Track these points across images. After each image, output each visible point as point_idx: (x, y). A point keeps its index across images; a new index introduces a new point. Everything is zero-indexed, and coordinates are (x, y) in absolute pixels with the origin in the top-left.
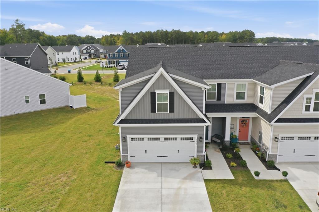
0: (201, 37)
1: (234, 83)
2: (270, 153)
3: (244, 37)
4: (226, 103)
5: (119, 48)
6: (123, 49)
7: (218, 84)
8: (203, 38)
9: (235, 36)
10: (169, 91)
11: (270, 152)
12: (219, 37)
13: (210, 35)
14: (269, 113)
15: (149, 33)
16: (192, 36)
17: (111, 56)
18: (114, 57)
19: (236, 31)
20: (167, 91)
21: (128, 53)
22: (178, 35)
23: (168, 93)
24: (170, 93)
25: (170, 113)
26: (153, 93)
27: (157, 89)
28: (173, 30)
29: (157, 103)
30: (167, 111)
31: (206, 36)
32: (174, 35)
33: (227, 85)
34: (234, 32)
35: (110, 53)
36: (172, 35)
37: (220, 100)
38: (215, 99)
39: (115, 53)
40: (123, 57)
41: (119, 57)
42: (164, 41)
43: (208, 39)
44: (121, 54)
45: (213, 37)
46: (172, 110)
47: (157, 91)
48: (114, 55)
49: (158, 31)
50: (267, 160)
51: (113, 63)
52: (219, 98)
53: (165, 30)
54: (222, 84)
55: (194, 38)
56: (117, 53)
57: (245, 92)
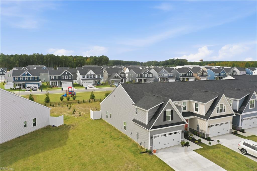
0: (71, 60)
1: (182, 102)
3: (102, 61)
5: (24, 73)
6: (28, 74)
8: (73, 61)
9: (96, 60)
11: (206, 133)
12: (85, 61)
13: (77, 59)
14: (204, 115)
15: (26, 56)
16: (64, 59)
17: (16, 79)
18: (19, 80)
19: (95, 56)
21: (33, 76)
22: (53, 58)
23: (170, 111)
24: (172, 110)
28: (48, 54)
29: (166, 116)
30: (170, 120)
31: (75, 59)
32: (49, 58)
34: (94, 56)
35: (15, 77)
36: (47, 58)
39: (20, 76)
40: (28, 80)
41: (24, 80)
42: (40, 63)
43: (77, 61)
44: (26, 78)
45: (80, 61)
46: (172, 119)
47: (167, 110)
48: (19, 78)
49: (34, 54)
50: (206, 137)
51: (18, 85)
53: (40, 54)
55: (66, 61)
56: (22, 77)
57: (186, 106)
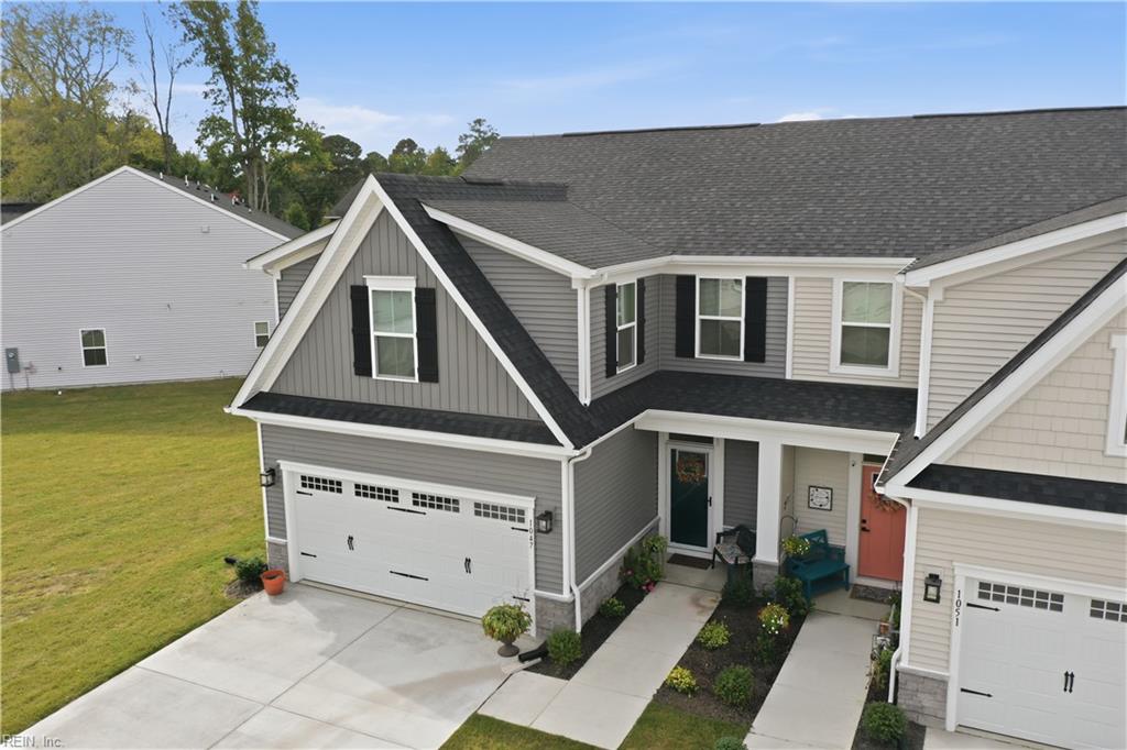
1: (831, 280)
2: (904, 665)
4: (788, 377)
7: (748, 279)
10: (415, 286)
20: (408, 285)
23: (410, 293)
24: (417, 290)
25: (426, 386)
26: (359, 287)
27: (372, 273)
29: (373, 333)
30: (412, 374)
33: (796, 287)
37: (763, 361)
38: (738, 355)
46: (429, 372)
47: (374, 283)
52: (756, 352)
54: (769, 284)
57: (888, 329)
